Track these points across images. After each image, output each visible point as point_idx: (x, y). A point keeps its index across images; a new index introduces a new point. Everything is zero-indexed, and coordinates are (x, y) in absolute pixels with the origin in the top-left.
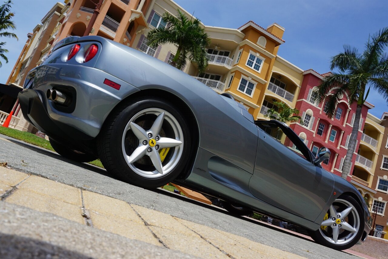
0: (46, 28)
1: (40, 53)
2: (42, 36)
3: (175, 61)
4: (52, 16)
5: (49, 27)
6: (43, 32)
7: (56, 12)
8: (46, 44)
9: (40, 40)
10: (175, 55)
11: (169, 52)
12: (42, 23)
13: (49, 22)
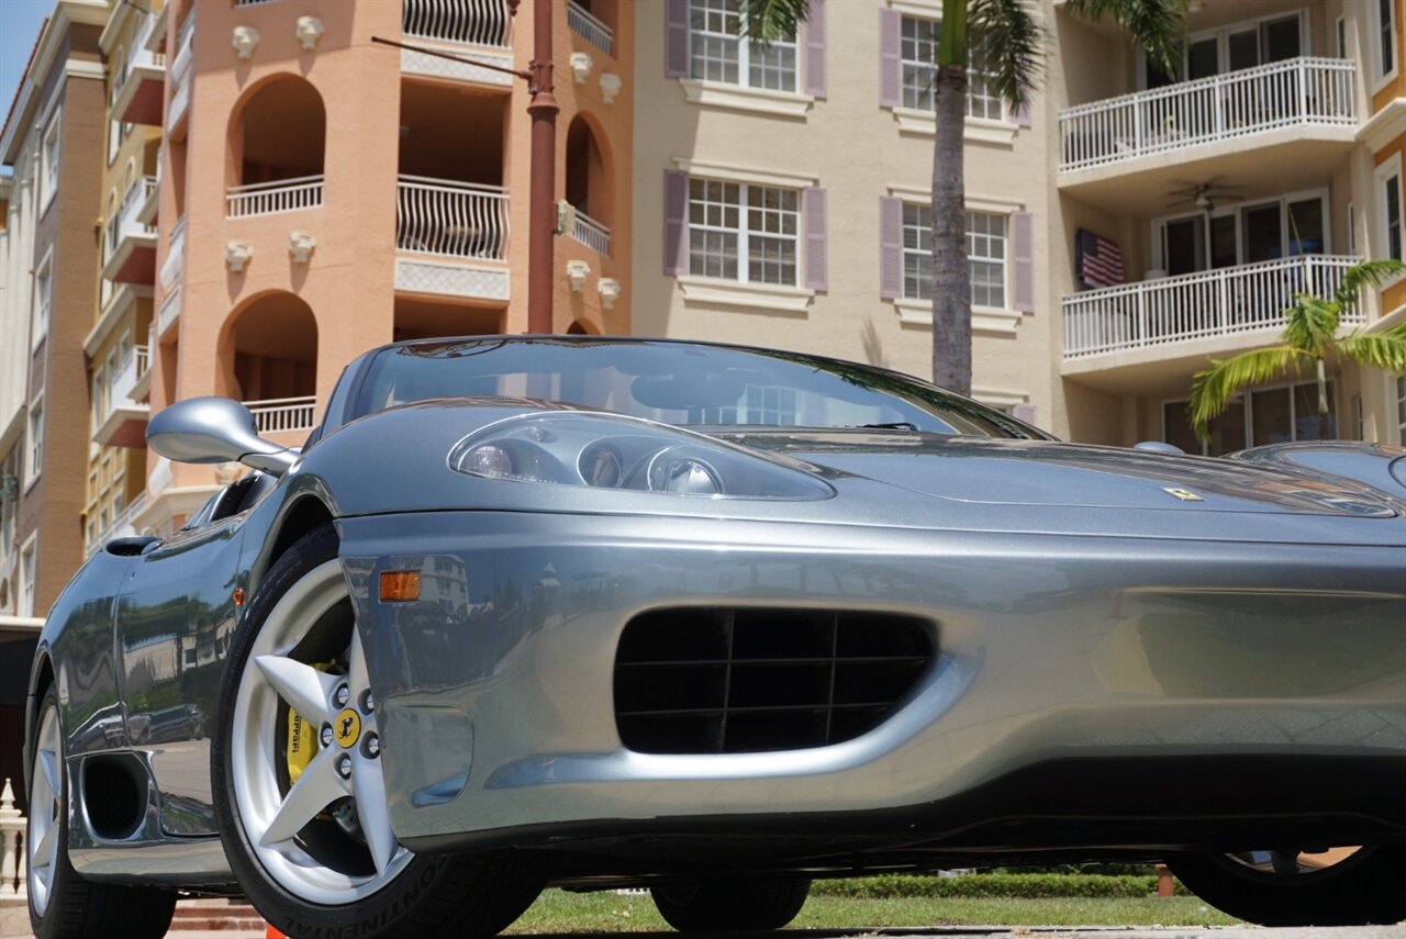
0: (48, 189)
1: (82, 362)
2: (50, 250)
3: (956, 62)
4: (60, 100)
5: (65, 176)
6: (41, 222)
7: (76, 65)
8: (91, 293)
9: (43, 278)
10: (939, 15)
12: (6, 163)
13: (51, 145)
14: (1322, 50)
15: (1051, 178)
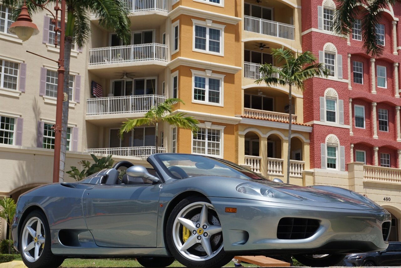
11: (43, 69)
14: (158, 41)
15: (86, 66)
